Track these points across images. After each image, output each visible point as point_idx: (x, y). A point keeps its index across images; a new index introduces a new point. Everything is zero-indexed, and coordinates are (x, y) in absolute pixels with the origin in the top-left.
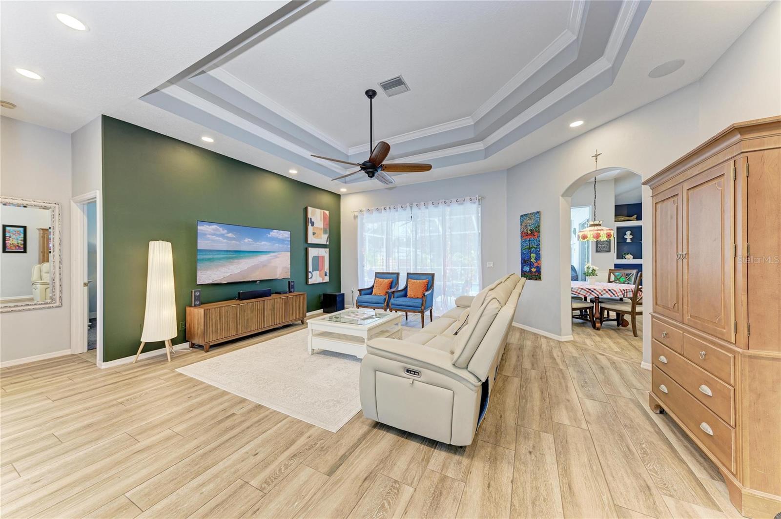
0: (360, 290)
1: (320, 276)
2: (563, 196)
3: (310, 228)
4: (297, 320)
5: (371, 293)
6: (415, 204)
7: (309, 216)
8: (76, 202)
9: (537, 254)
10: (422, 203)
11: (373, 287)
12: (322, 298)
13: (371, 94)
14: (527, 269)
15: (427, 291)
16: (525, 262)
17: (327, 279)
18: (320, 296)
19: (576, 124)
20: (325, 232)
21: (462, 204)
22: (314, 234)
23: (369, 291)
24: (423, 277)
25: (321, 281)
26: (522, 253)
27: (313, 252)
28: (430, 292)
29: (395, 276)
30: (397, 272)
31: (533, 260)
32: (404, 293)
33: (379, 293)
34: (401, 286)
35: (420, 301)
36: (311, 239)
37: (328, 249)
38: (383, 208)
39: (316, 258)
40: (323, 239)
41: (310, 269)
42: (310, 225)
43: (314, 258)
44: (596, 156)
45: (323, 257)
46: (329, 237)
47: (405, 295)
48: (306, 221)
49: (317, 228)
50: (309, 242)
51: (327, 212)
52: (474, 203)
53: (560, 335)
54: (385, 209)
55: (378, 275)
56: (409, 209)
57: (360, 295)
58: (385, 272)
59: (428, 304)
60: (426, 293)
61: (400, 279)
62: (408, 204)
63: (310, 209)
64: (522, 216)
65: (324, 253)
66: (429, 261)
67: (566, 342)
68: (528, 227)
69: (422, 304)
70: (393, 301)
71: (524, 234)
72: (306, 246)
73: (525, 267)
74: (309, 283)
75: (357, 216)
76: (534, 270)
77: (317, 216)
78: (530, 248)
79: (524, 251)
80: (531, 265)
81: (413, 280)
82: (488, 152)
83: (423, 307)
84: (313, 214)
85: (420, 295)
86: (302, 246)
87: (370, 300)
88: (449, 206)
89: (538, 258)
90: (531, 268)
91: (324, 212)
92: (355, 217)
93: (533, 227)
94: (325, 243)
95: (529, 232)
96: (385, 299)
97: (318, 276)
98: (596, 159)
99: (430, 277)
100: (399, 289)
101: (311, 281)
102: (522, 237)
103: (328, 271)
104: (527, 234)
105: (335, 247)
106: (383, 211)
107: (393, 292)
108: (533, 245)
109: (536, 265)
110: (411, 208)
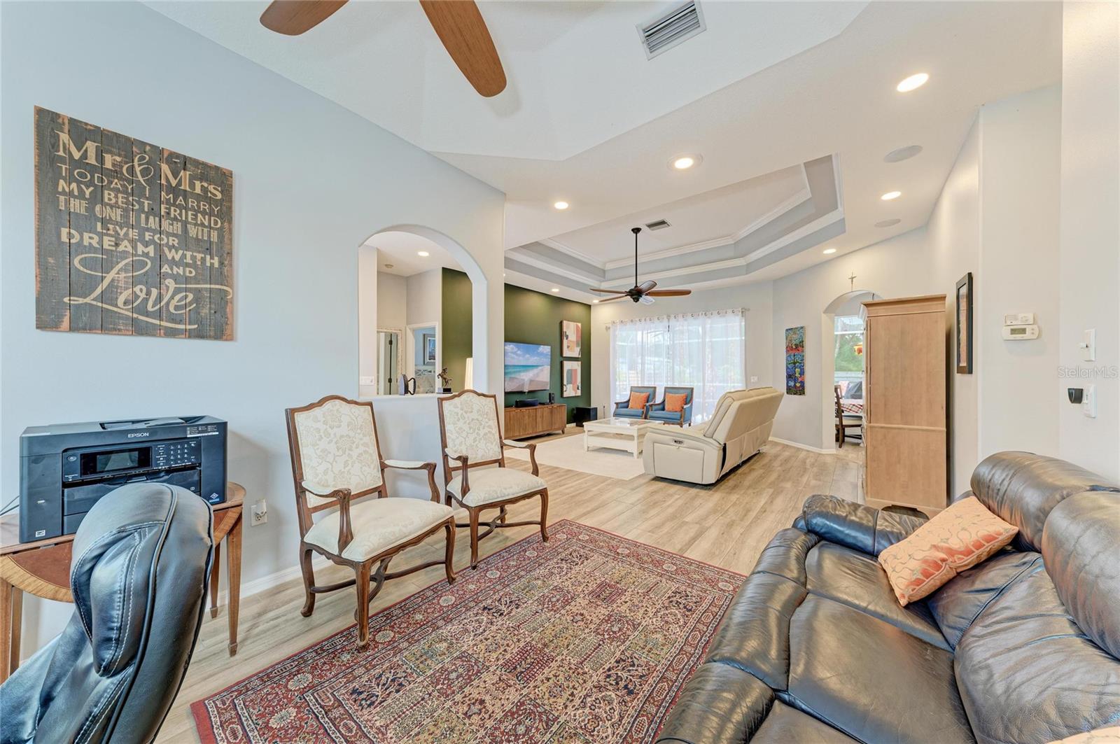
0: (617, 404)
1: (574, 390)
2: (825, 312)
3: (565, 341)
4: (558, 429)
5: (627, 407)
6: (672, 316)
7: (565, 330)
8: (410, 329)
9: (801, 370)
10: (681, 315)
11: (629, 400)
12: (575, 412)
13: (636, 231)
14: (792, 384)
15: (686, 404)
16: (790, 377)
17: (579, 393)
18: (573, 409)
19: (830, 251)
20: (577, 345)
21: (724, 316)
22: (568, 347)
23: (626, 405)
24: (682, 391)
25: (574, 395)
26: (787, 368)
27: (568, 365)
28: (689, 405)
29: (652, 390)
30: (653, 386)
31: (797, 375)
32: (662, 406)
33: (635, 407)
34: (659, 400)
35: (679, 414)
36: (566, 353)
37: (580, 363)
38: (637, 319)
39: (570, 371)
40: (576, 352)
41: (565, 383)
42: (565, 338)
43: (568, 371)
44: (852, 278)
45: (576, 370)
46: (581, 350)
47: (663, 409)
48: (562, 334)
49: (571, 341)
50: (564, 355)
51: (580, 325)
52: (738, 315)
53: (821, 448)
54: (640, 320)
55: (633, 389)
56: (666, 320)
57: (617, 408)
58: (640, 385)
59: (687, 415)
60: (685, 407)
61: (657, 394)
62: (665, 317)
63: (565, 322)
64: (787, 330)
65: (577, 366)
66: (687, 375)
67: (827, 454)
68: (793, 341)
69: (681, 417)
70: (651, 413)
71: (789, 349)
72: (561, 359)
73: (790, 382)
74: (565, 396)
75: (609, 328)
76: (798, 385)
77: (571, 329)
78: (795, 363)
79: (789, 366)
80: (795, 380)
81: (671, 395)
82: (749, 268)
83: (682, 420)
84: (568, 328)
85: (678, 408)
86: (558, 359)
87: (628, 413)
88: (709, 318)
89: (802, 373)
90: (795, 383)
91: (577, 325)
92: (607, 329)
93: (797, 342)
94: (577, 356)
95: (794, 347)
96: (643, 412)
97: (571, 389)
98: (852, 281)
99: (689, 391)
100: (656, 403)
101: (565, 395)
102: (787, 351)
103: (580, 385)
104: (792, 349)
105: (585, 359)
106: (638, 323)
107: (651, 406)
108: (798, 359)
109: (800, 380)
110: (669, 320)
